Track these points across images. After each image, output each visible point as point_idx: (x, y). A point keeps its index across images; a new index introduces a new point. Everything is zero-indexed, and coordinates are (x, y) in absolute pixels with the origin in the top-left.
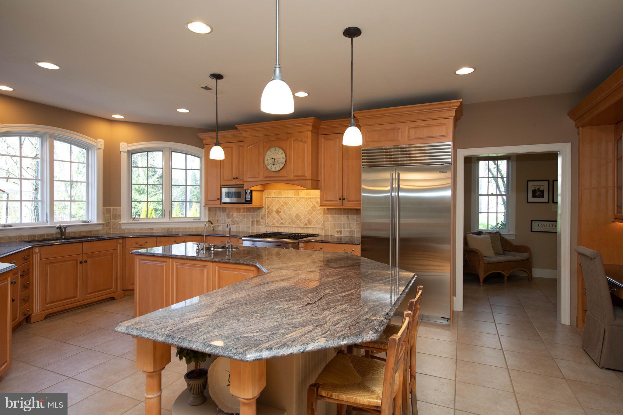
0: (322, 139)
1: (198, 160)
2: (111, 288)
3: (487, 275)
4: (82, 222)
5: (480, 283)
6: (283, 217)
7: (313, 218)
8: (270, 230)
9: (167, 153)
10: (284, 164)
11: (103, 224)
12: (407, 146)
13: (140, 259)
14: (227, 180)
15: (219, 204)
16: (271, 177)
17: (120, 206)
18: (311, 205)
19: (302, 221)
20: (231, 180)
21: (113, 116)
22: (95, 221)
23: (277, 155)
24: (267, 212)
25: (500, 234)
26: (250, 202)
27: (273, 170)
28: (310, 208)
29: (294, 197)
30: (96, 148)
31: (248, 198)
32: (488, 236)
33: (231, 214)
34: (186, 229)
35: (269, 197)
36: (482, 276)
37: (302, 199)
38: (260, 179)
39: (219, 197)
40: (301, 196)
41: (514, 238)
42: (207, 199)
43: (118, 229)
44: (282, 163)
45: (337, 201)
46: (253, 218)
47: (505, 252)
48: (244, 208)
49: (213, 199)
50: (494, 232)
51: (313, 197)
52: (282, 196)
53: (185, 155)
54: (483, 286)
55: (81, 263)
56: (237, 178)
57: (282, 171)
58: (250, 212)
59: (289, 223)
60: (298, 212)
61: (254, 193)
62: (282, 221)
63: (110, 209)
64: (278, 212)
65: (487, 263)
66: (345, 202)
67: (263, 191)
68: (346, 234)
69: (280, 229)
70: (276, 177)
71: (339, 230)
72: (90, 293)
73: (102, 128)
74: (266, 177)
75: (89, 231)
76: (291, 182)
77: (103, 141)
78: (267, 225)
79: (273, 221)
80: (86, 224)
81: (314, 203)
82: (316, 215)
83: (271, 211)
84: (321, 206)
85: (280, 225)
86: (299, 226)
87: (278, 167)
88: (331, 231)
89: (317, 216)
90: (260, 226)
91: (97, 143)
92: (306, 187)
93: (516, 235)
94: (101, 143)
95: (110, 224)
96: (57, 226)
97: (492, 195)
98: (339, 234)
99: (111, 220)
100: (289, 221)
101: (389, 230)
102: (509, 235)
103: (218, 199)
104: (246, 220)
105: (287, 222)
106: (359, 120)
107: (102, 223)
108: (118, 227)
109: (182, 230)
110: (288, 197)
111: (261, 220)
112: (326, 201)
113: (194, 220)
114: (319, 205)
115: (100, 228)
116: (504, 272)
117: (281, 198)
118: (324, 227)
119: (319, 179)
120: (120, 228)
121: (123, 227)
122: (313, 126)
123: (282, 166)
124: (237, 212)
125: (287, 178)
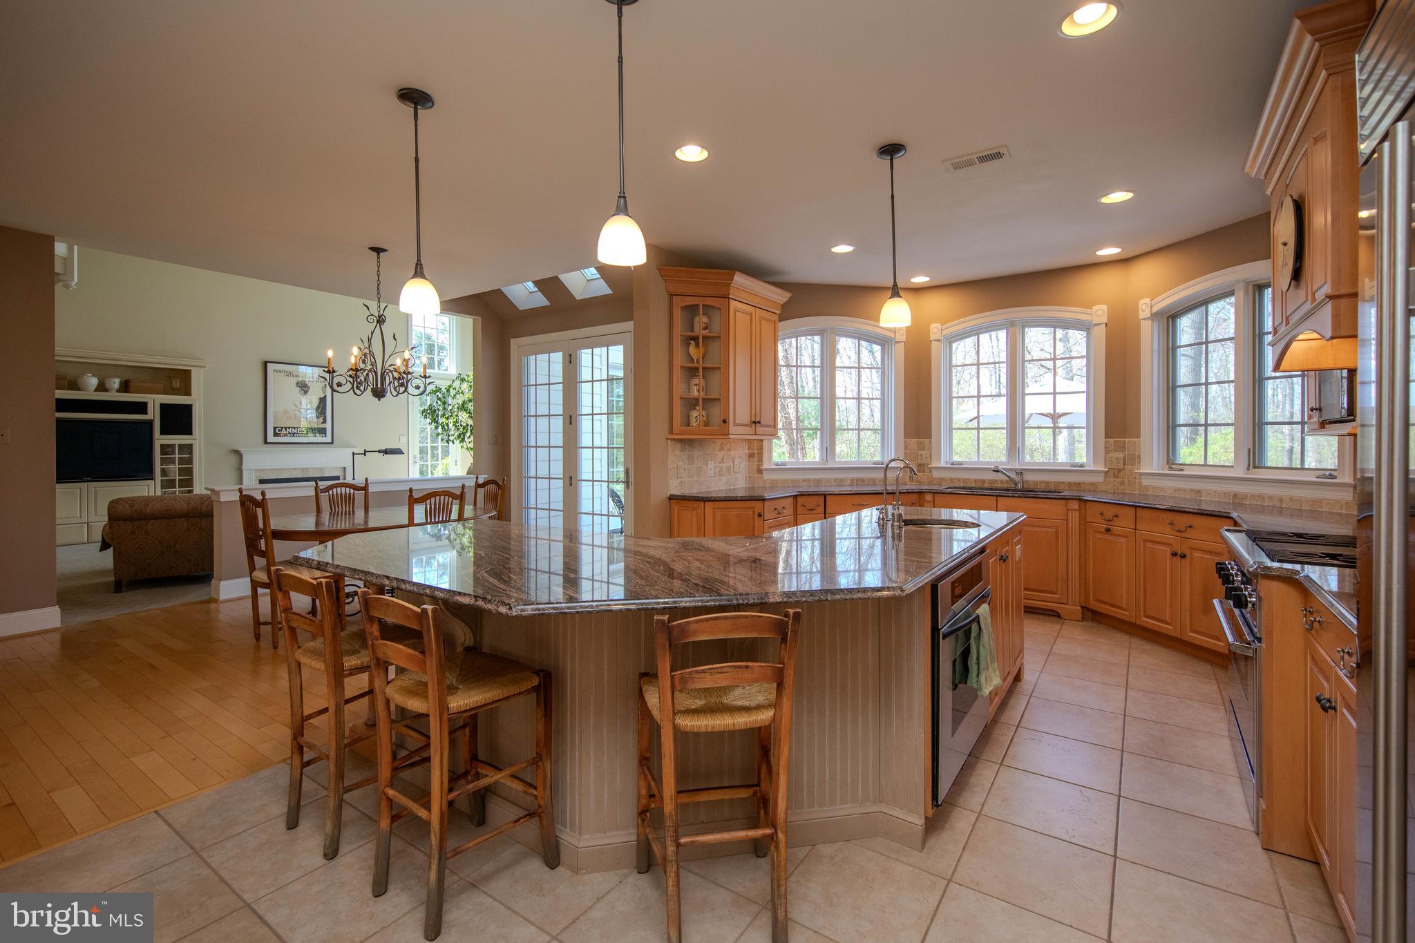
2: (1055, 593)
11: (1106, 473)
17: (1138, 436)
21: (1100, 253)
22: (1088, 465)
30: (1091, 325)
34: (1281, 500)
43: (1137, 485)
63: (1124, 442)
75: (1075, 483)
77: (1104, 307)
91: (1091, 314)
94: (1101, 312)
95: (1123, 472)
99: (1124, 464)
107: (1103, 469)
108: (1137, 481)
109: (1271, 504)
115: (1100, 479)
120: (1140, 483)
121: (1146, 482)
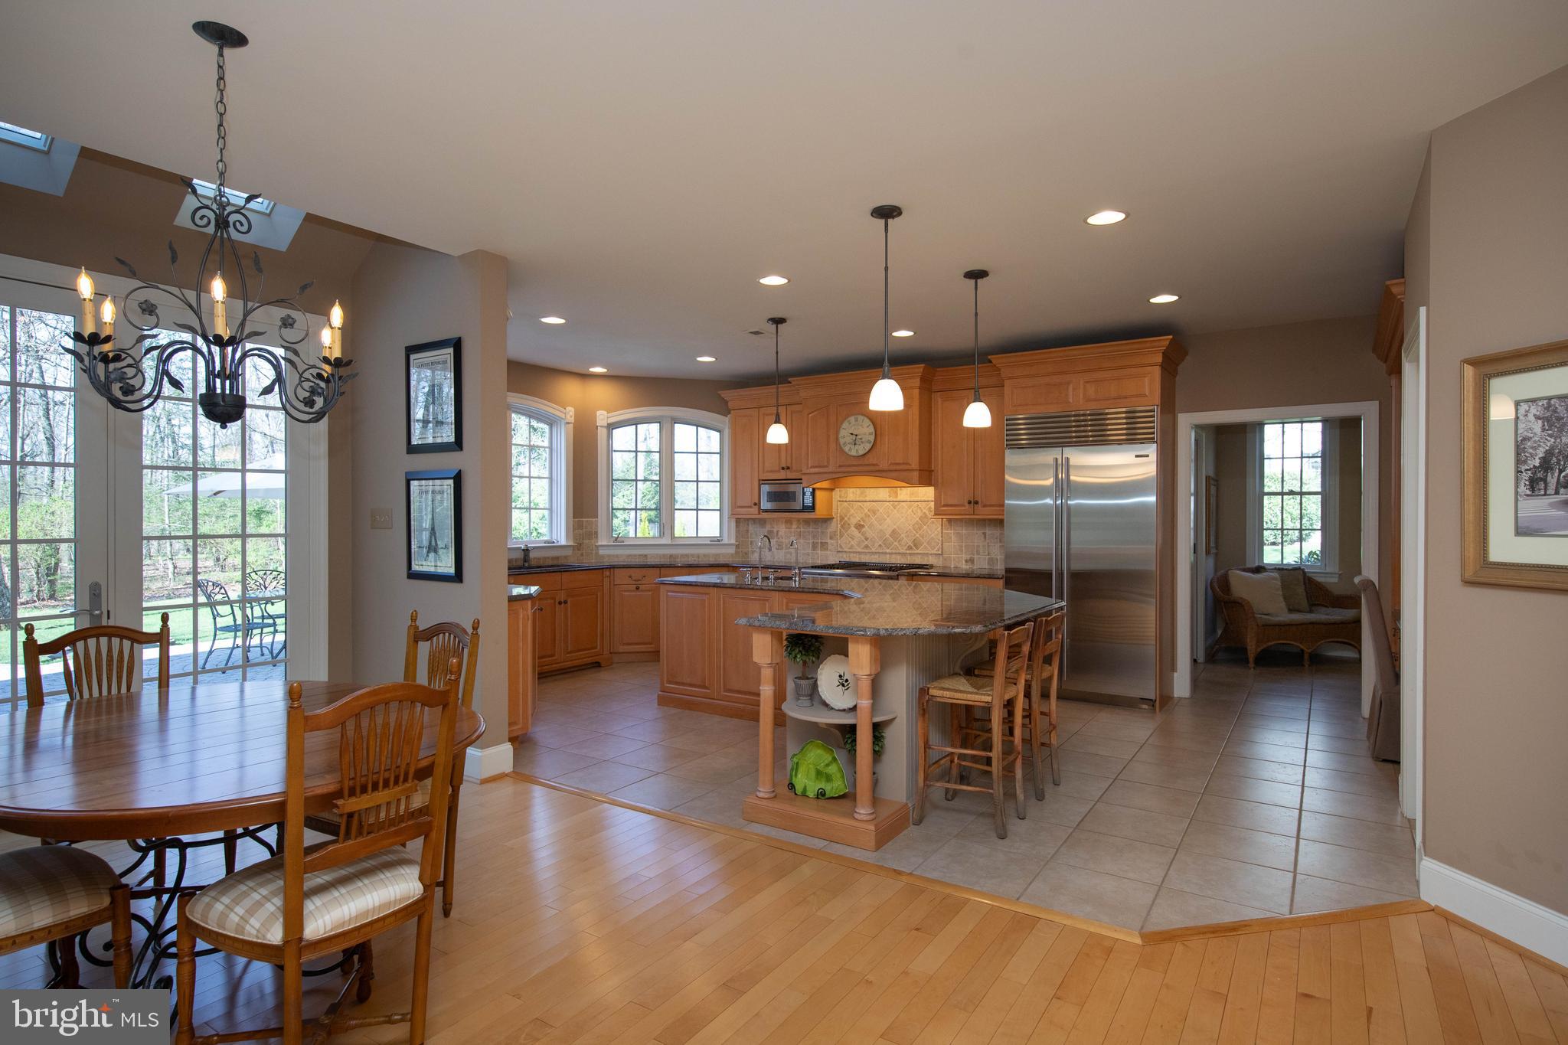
0: (938, 399)
1: (716, 435)
2: (596, 648)
3: (1262, 648)
4: (545, 543)
5: (1248, 662)
6: (868, 535)
7: (923, 538)
8: (846, 558)
9: (667, 426)
10: (872, 444)
11: (573, 546)
12: (1082, 413)
13: (668, 591)
14: (771, 471)
15: (757, 512)
16: (849, 466)
17: (596, 517)
18: (920, 514)
19: (903, 543)
20: (779, 471)
21: (592, 369)
22: (563, 541)
23: (860, 427)
24: (839, 526)
25: (1304, 573)
26: (813, 508)
27: (853, 453)
28: (918, 519)
29: (888, 499)
30: (563, 422)
31: (808, 501)
32: (1275, 575)
33: (775, 530)
35: (844, 500)
36: (1252, 649)
37: (903, 503)
38: (831, 469)
39: (757, 502)
40: (900, 498)
41: (1335, 580)
42: (734, 505)
43: (593, 554)
44: (869, 442)
45: (964, 506)
46: (814, 537)
47: (1313, 608)
48: (798, 520)
49: (747, 505)
50: (1290, 568)
51: (923, 499)
52: (868, 499)
53: (695, 427)
54: (1254, 668)
55: (560, 603)
56: (788, 468)
57: (869, 455)
58: (809, 525)
59: (880, 545)
60: (895, 527)
61: (818, 493)
62: (866, 543)
63: (584, 521)
64: (859, 527)
65: (1263, 626)
66: (979, 508)
67: (832, 490)
68: (981, 565)
69: (862, 556)
70: (861, 465)
71: (968, 557)
72: (570, 652)
73: (571, 389)
74: (840, 466)
76: (884, 474)
77: (573, 410)
78: (840, 550)
79: (850, 542)
80: (550, 546)
81: (924, 511)
82: (927, 532)
83: (847, 525)
84: (936, 514)
85: (863, 550)
86: (898, 551)
87: (862, 449)
88: (954, 560)
89: (930, 533)
90: (829, 552)
91: (565, 414)
92: (910, 483)
93: (1340, 575)
94: (571, 413)
95: (582, 546)
96: (523, 547)
97: (1291, 493)
98: (969, 564)
99: (584, 540)
100: (880, 543)
101: (1052, 559)
102: (1327, 573)
103: (755, 504)
104: (802, 541)
105: (877, 545)
106: (999, 370)
107: (572, 544)
108: (593, 552)
109: (692, 559)
110: (877, 499)
111: (829, 541)
112: (945, 506)
113: (711, 541)
114: (933, 513)
115: (569, 552)
116: (1301, 643)
117: (866, 502)
118: (942, 552)
119: (933, 469)
120: (597, 553)
121: (601, 552)
122: (923, 380)
123: (868, 446)
124: (786, 528)
125: (877, 468)
